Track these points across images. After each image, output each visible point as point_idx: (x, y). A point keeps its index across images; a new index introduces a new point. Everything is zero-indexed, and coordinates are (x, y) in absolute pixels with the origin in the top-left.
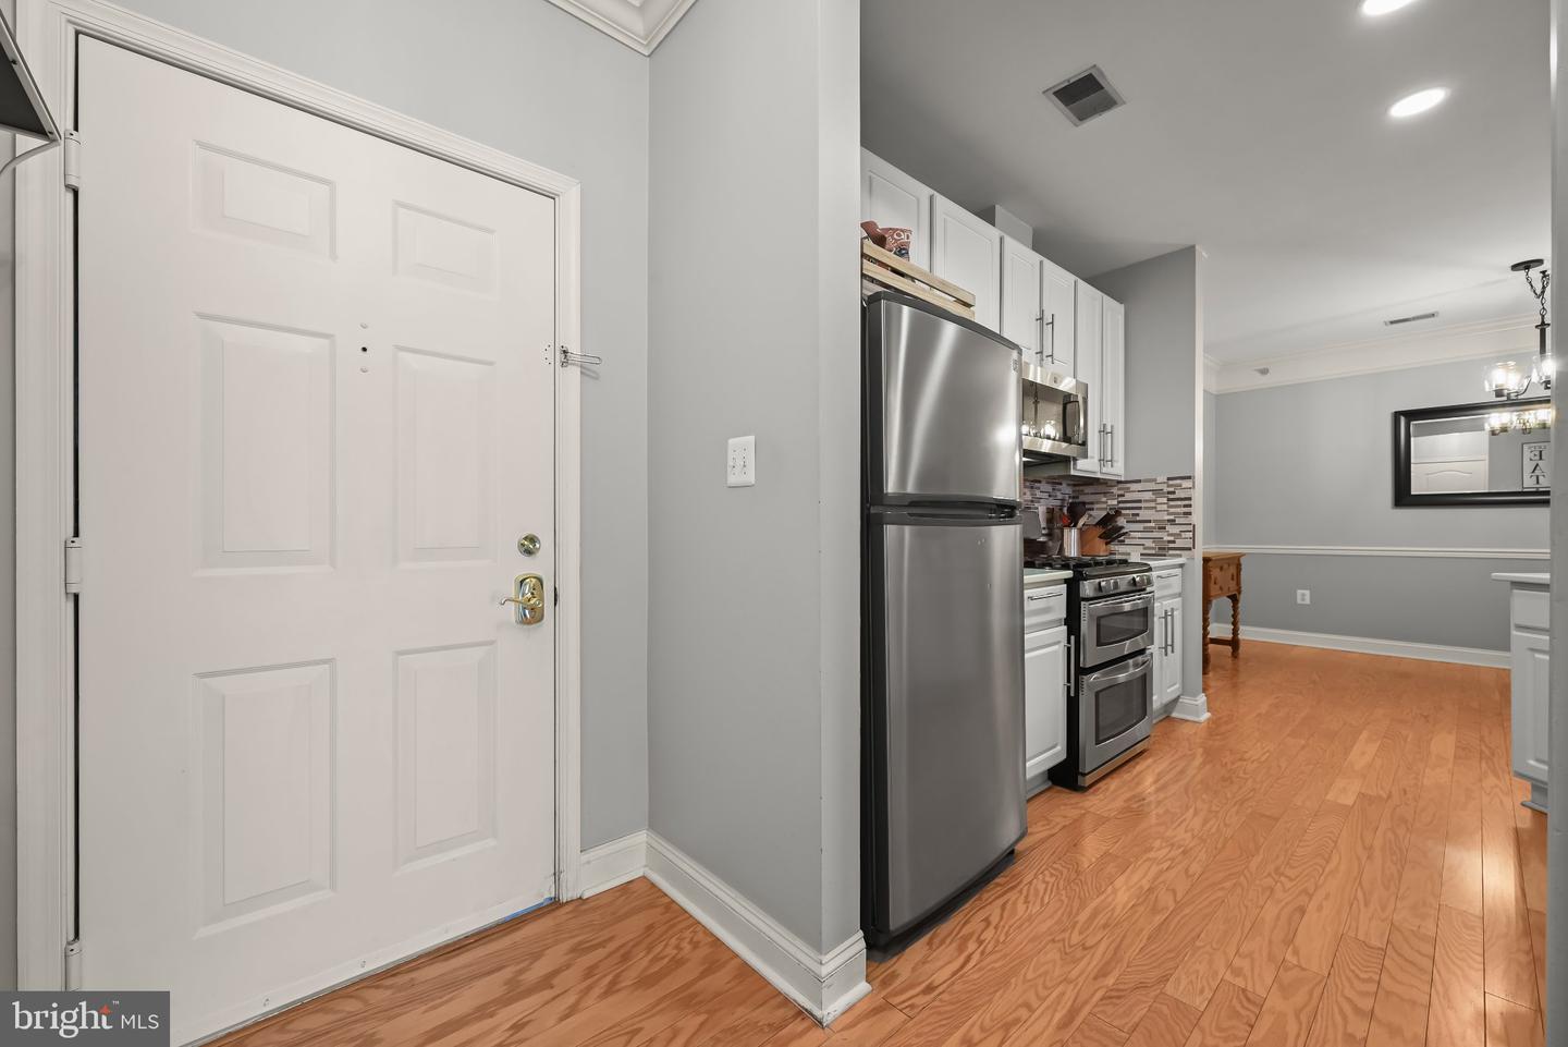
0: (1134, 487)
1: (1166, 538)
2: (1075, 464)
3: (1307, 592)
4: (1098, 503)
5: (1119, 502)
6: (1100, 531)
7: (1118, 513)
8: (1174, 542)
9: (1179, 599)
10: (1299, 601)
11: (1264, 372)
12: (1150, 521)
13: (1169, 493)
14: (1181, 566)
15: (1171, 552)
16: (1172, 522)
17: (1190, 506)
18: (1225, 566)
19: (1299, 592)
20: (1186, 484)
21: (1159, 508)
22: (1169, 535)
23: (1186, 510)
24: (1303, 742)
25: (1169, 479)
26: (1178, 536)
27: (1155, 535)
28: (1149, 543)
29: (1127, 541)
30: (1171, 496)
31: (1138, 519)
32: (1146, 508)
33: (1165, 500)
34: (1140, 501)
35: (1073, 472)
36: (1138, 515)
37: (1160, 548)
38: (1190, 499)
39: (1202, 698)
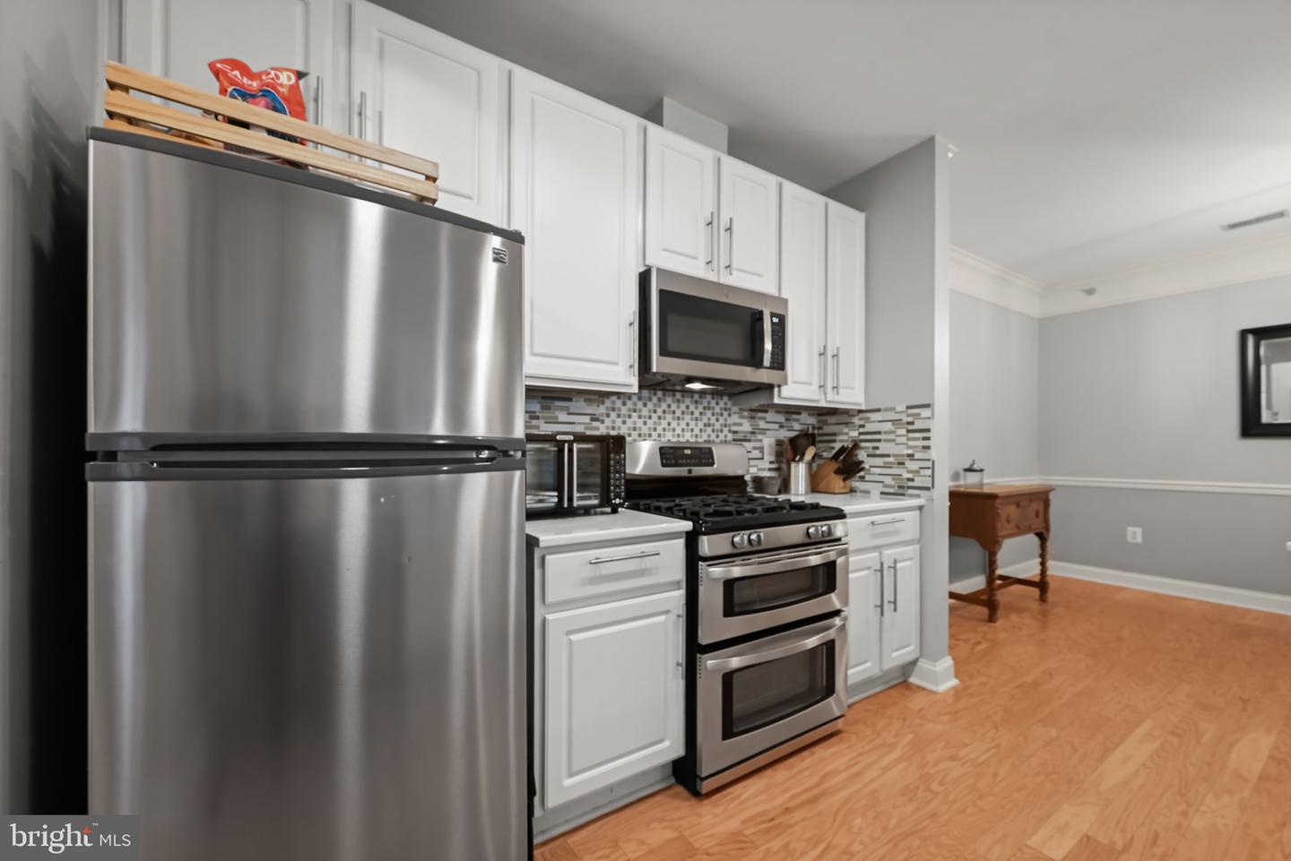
0: (874, 416)
1: (906, 475)
2: (779, 391)
3: (1139, 530)
4: (841, 434)
5: (860, 434)
6: (835, 466)
7: (856, 445)
8: (912, 480)
9: (917, 546)
10: (1130, 539)
11: (1091, 292)
12: (888, 456)
13: (909, 423)
14: (921, 508)
15: (910, 491)
16: (911, 456)
17: (928, 439)
18: (1024, 503)
19: (1130, 529)
20: (925, 413)
21: (899, 440)
22: (909, 472)
23: (926, 443)
24: (1054, 733)
25: (908, 408)
26: (916, 472)
27: (895, 471)
28: (888, 480)
29: (867, 478)
30: (910, 427)
31: (878, 452)
32: (886, 441)
33: (903, 432)
34: (879, 433)
35: (777, 401)
36: (877, 448)
37: (899, 487)
38: (928, 430)
39: (947, 662)
